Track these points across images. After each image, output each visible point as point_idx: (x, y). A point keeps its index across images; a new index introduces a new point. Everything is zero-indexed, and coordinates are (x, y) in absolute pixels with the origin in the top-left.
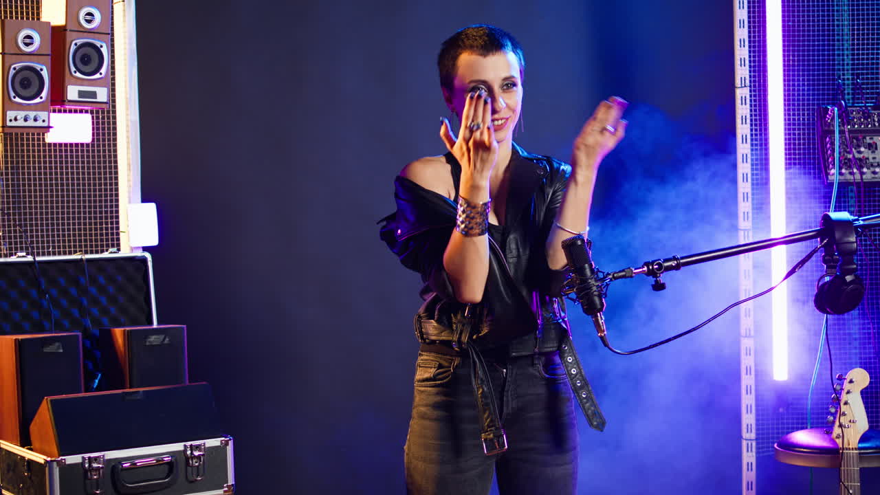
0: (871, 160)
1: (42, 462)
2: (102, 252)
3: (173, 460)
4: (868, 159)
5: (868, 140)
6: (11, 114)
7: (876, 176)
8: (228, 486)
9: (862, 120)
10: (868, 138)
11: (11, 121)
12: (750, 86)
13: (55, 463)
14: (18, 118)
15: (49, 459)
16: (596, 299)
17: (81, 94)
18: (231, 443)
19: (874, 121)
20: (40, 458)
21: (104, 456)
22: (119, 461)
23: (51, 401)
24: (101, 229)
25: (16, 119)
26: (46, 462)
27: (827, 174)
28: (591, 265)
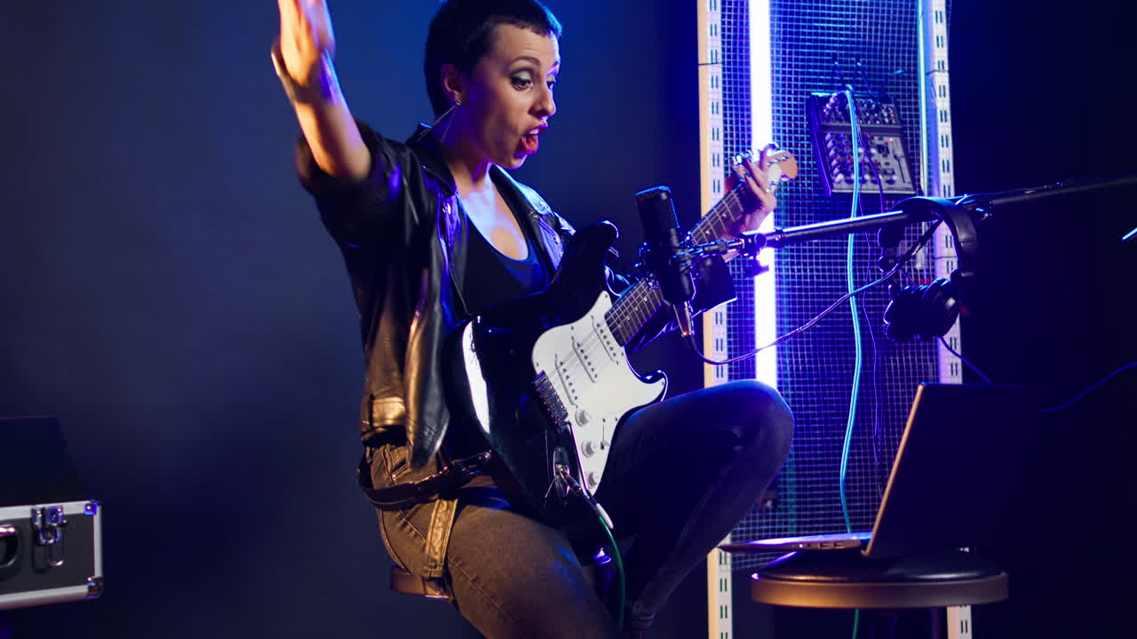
0: (883, 166)
3: (17, 532)
4: (881, 164)
5: (876, 141)
7: (892, 186)
8: (93, 581)
9: (868, 114)
12: (723, 63)
18: (99, 510)
19: (882, 116)
27: (831, 182)
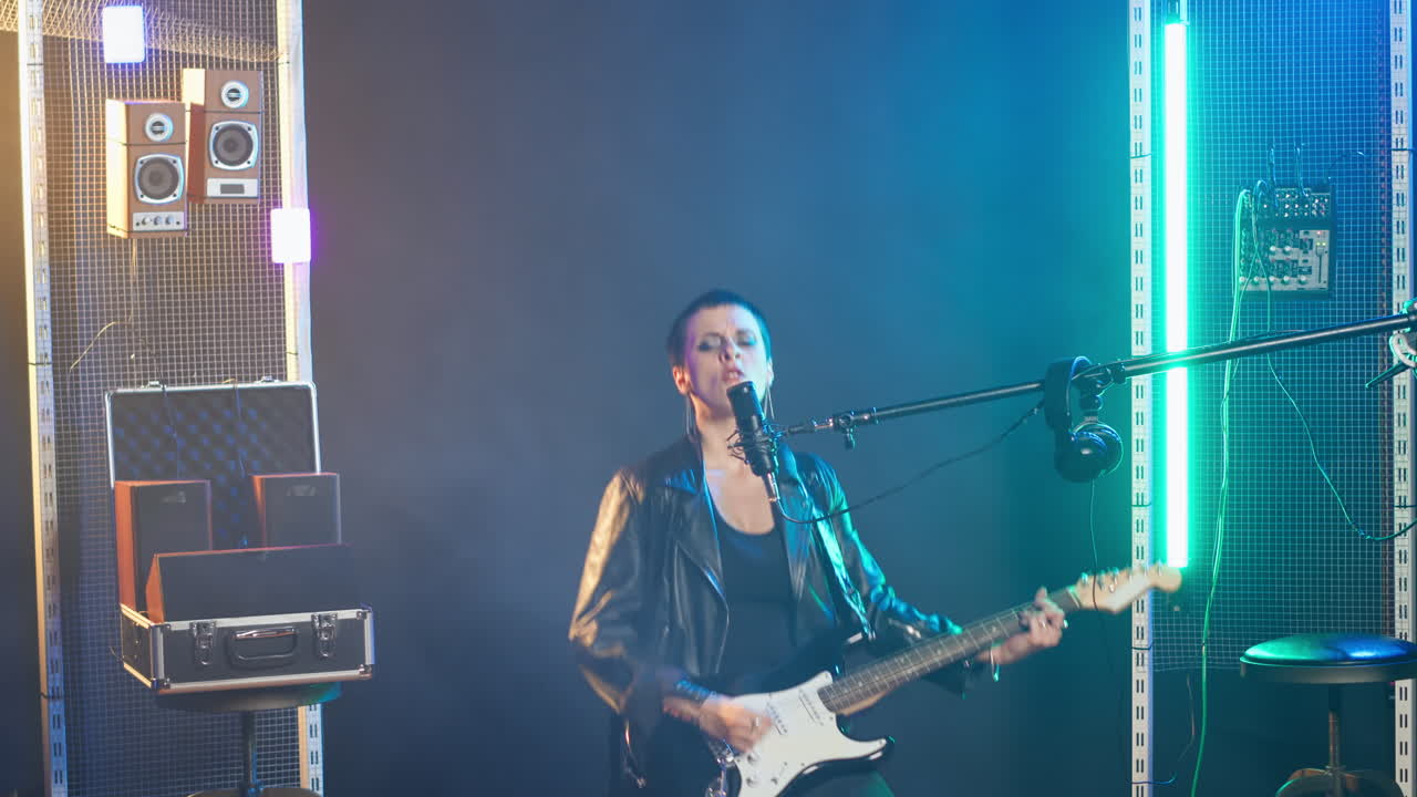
0: (1300, 264)
1: (147, 627)
2: (254, 379)
3: (298, 632)
4: (1296, 261)
5: (1301, 235)
6: (137, 217)
7: (1303, 287)
8: (365, 666)
9: (1297, 206)
10: (1302, 232)
11: (138, 224)
13: (159, 629)
14: (147, 220)
15: (153, 624)
16: (766, 458)
17: (224, 188)
18: (369, 616)
20: (144, 622)
21: (215, 623)
22: (232, 630)
23: (161, 559)
24: (259, 350)
25: (144, 223)
26: (150, 627)
28: (760, 417)
